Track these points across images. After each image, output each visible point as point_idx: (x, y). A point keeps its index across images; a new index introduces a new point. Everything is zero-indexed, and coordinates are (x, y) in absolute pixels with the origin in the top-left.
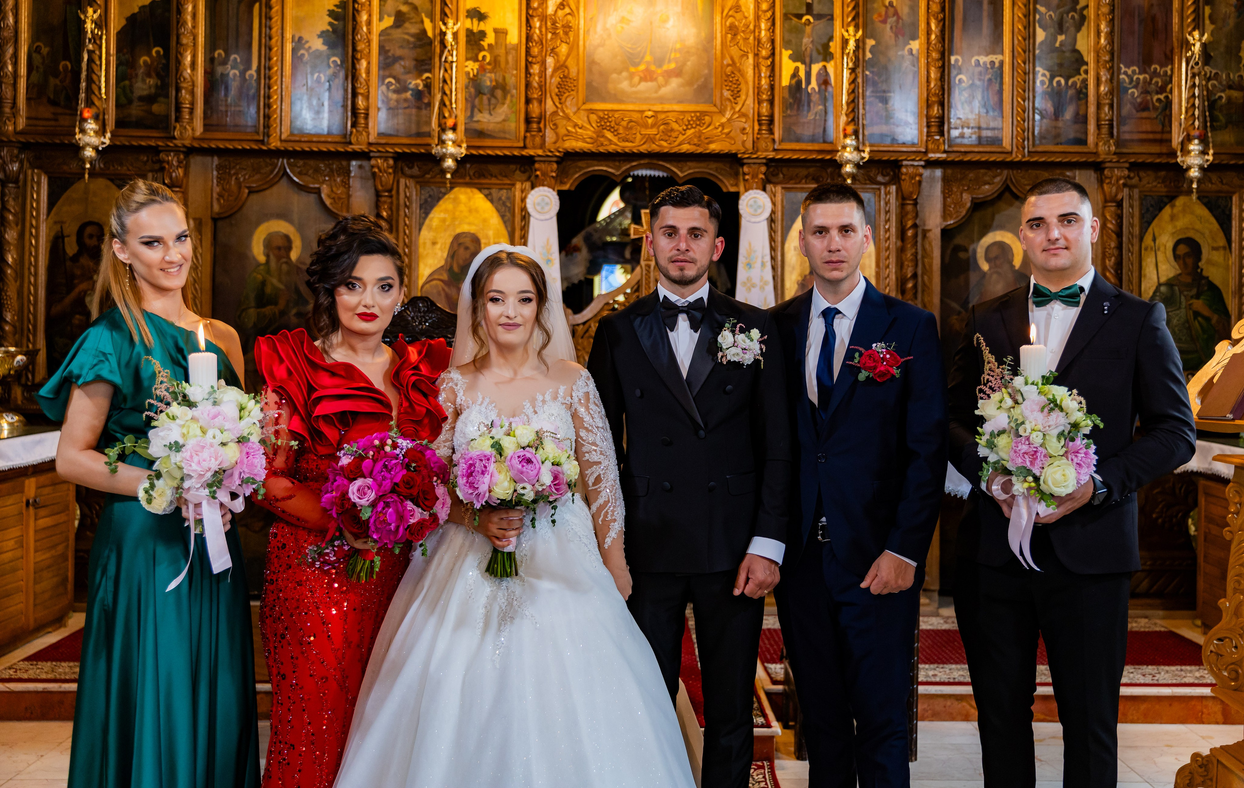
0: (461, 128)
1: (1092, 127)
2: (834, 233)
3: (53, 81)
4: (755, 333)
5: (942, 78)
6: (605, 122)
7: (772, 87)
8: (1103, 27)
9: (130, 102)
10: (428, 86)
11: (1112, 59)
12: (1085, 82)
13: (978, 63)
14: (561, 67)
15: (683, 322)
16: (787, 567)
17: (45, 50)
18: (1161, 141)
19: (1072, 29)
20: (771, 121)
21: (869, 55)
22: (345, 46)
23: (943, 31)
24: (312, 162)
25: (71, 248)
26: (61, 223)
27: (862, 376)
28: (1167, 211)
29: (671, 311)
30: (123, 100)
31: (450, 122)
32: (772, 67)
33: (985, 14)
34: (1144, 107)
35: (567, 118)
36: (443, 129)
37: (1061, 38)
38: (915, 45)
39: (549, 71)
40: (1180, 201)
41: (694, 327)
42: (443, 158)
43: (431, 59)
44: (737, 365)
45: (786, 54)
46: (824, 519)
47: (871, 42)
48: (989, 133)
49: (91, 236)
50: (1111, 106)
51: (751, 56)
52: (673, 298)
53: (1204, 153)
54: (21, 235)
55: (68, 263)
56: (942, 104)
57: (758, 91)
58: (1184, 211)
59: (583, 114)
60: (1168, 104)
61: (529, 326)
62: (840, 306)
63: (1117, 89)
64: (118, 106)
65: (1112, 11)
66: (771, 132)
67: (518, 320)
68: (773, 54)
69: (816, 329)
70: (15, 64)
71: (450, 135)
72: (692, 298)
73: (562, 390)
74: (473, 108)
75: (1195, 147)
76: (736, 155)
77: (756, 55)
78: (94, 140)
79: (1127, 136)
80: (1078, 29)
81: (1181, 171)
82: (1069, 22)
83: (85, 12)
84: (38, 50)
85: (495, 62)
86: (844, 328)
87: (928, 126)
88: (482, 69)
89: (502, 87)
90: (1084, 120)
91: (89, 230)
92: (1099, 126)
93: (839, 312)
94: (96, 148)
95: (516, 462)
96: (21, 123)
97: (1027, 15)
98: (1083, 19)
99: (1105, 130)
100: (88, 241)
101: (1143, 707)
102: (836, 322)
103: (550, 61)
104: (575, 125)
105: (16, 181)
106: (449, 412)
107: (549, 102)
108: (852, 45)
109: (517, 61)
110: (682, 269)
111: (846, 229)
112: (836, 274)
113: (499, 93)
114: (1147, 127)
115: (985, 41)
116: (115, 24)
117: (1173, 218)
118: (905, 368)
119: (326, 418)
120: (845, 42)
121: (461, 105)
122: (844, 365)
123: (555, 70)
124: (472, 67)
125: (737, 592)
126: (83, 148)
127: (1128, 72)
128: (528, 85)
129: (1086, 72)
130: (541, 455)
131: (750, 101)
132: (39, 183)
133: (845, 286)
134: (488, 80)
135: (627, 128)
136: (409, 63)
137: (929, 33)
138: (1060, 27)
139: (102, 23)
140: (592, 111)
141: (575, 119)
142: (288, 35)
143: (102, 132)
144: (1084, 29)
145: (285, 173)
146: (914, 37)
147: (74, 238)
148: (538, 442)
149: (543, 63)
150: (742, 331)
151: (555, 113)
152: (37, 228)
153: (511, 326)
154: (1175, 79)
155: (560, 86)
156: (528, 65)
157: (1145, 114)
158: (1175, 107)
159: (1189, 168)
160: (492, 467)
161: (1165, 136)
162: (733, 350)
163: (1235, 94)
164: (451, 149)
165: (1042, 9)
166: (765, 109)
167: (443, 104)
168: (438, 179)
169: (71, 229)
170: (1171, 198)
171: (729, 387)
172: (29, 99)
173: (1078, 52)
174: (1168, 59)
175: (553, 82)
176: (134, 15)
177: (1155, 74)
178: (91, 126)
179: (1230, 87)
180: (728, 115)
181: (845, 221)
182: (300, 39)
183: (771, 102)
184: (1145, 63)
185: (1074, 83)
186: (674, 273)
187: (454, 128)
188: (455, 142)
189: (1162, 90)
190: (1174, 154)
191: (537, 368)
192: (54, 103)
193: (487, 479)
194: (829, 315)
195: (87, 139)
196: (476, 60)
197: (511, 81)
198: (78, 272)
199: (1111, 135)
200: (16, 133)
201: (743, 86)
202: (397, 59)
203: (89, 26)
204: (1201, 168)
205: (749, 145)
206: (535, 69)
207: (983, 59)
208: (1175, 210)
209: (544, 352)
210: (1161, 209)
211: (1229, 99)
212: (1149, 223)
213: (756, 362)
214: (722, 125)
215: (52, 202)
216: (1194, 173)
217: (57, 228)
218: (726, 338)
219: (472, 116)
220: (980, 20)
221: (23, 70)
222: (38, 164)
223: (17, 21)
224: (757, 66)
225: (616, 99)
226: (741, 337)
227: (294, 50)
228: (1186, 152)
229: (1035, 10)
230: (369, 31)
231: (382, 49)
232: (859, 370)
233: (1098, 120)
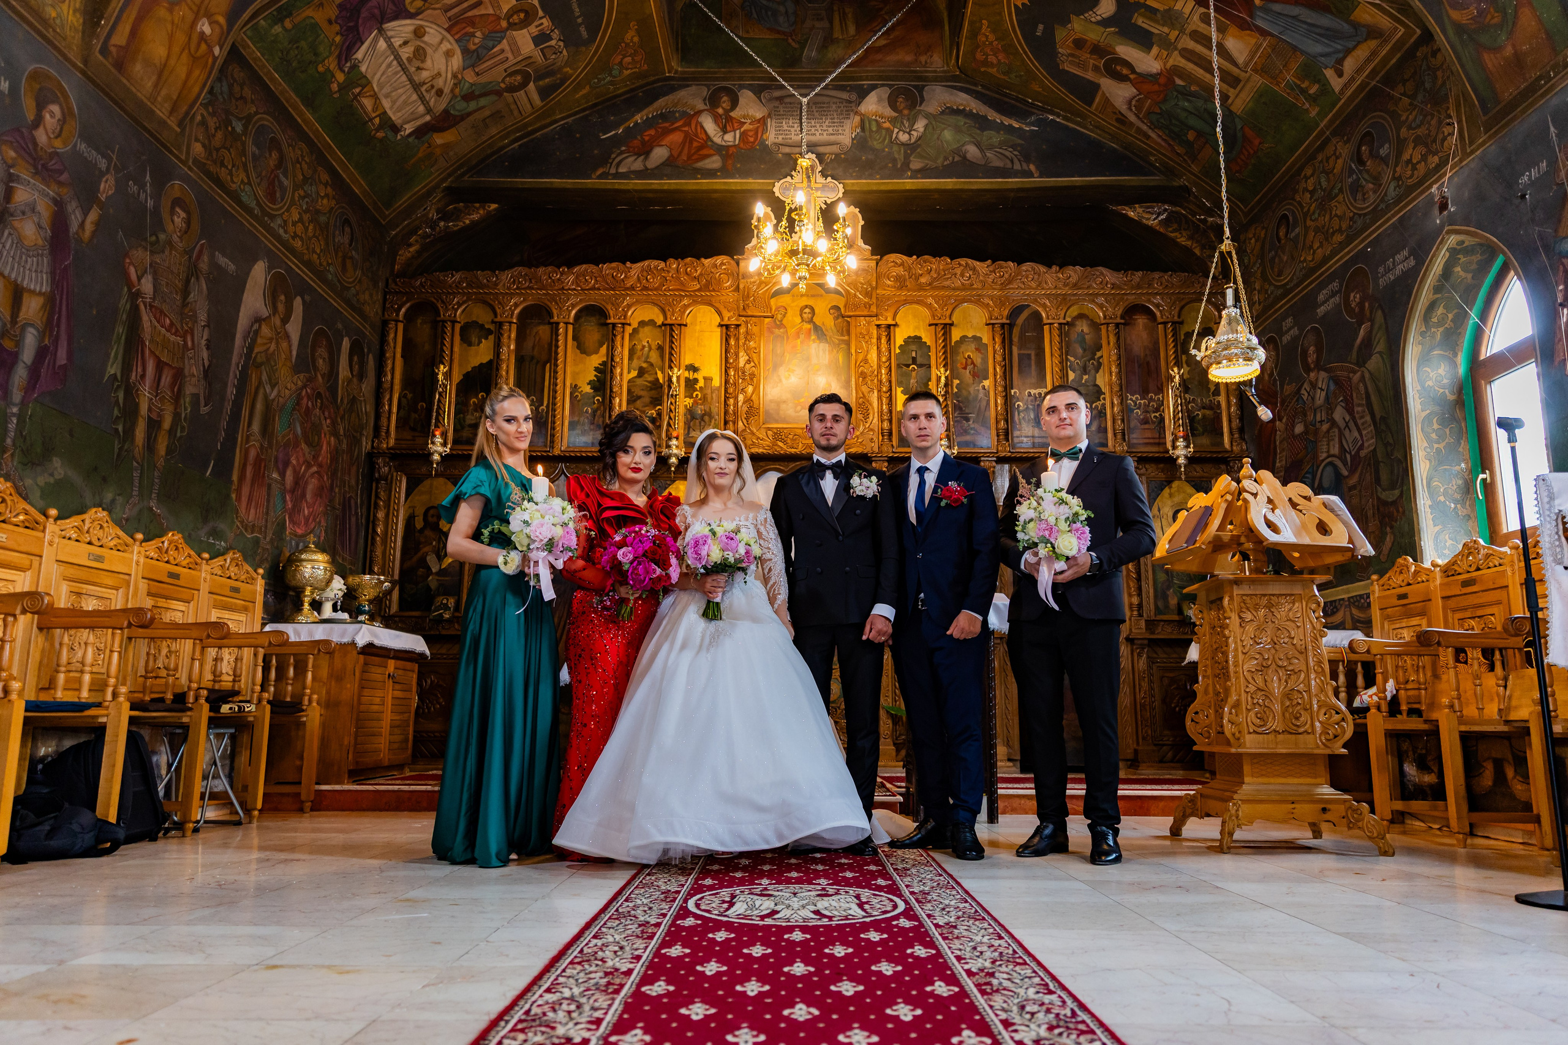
0: (681, 438)
1: (1110, 435)
2: (922, 418)
3: (414, 416)
4: (874, 479)
5: (1006, 403)
6: (778, 435)
7: (890, 412)
8: (1114, 369)
9: (463, 428)
10: (659, 414)
11: (1121, 389)
12: (1104, 405)
13: (1030, 394)
14: (749, 400)
15: (829, 475)
16: (897, 623)
17: (410, 396)
18: (1159, 444)
19: (1093, 372)
20: (890, 434)
21: (955, 390)
22: (604, 390)
23: (1005, 373)
24: (581, 465)
25: (419, 524)
26: (414, 507)
27: (943, 504)
28: (1167, 491)
29: (821, 468)
30: (459, 427)
31: (675, 434)
32: (890, 398)
33: (1033, 363)
34: (1145, 421)
35: (753, 433)
36: (669, 438)
37: (1085, 377)
38: (986, 383)
39: (740, 404)
40: (1175, 484)
41: (836, 477)
42: (669, 456)
43: (662, 397)
44: (862, 498)
45: (899, 390)
46: (922, 595)
47: (956, 382)
48: (1040, 440)
49: (433, 516)
50: (1123, 421)
51: (876, 392)
52: (823, 461)
53: (1187, 447)
54: (387, 515)
55: (417, 534)
56: (1007, 421)
57: (881, 413)
58: (1178, 491)
59: (763, 431)
60: (1162, 420)
61: (733, 475)
62: (928, 465)
63: (1126, 411)
64: (455, 430)
65: (1119, 358)
66: (890, 440)
67: (727, 471)
68: (890, 390)
69: (914, 480)
70: (390, 405)
71: (674, 442)
72: (834, 461)
73: (751, 515)
74: (689, 428)
75: (1181, 443)
76: (866, 454)
77: (879, 391)
78: (440, 449)
79: (1135, 441)
80: (1097, 371)
81: (1173, 461)
82: (1090, 367)
83: (438, 368)
84: (405, 396)
85: (704, 398)
86: (931, 479)
87: (998, 436)
88: (695, 403)
89: (708, 414)
90: (1105, 430)
91: (432, 512)
92: (1115, 435)
93: (927, 469)
94: (440, 454)
95: (724, 538)
96: (392, 442)
97: (1061, 362)
98: (1100, 365)
99: (1119, 436)
100: (430, 519)
101: (1161, 804)
102: (926, 475)
103: (741, 397)
104: (758, 438)
105: (386, 480)
106: (682, 528)
107: (740, 424)
108: (943, 379)
109: (719, 397)
110: (828, 440)
111: (930, 416)
112: (924, 444)
113: (706, 418)
114: (1148, 434)
115: (1033, 377)
116: (457, 377)
117: (1171, 495)
118: (970, 498)
119: (608, 520)
120: (939, 379)
121: (682, 424)
122: (932, 497)
123: (744, 403)
124: (689, 401)
125: (864, 638)
126: (432, 454)
127: (1133, 399)
128: (726, 413)
129: (1104, 399)
130: (739, 537)
131: (876, 420)
132: (400, 482)
133: (931, 452)
134: (699, 410)
135: (792, 440)
136: (647, 400)
137: (995, 375)
138: (1085, 370)
139: (448, 375)
140: (769, 429)
141: (757, 434)
142: (568, 384)
143: (444, 444)
144: (1101, 371)
145: (563, 473)
146: (986, 378)
147: (421, 518)
148: (737, 531)
149: (736, 398)
150: (865, 477)
151: (744, 430)
152: (398, 511)
153: (722, 474)
154: (1165, 403)
155: (747, 413)
156: (726, 399)
157: (1146, 426)
158: (1167, 422)
159: (1178, 457)
160: (709, 541)
161: (1162, 441)
162: (860, 488)
163: (1208, 412)
164: (675, 451)
165: (1072, 359)
166: (886, 425)
167: (669, 425)
168: (665, 475)
169: (419, 511)
170: (1169, 482)
171: (858, 512)
172: (397, 427)
173: (1098, 386)
174: (1160, 390)
175: (743, 408)
176: (468, 373)
177: (1151, 399)
178: (439, 440)
179: (1204, 408)
180: (861, 429)
181: (929, 411)
182: (576, 386)
183: (890, 421)
184: (1144, 393)
185: (1097, 407)
186: (823, 442)
187: (677, 438)
188: (677, 447)
189: (1157, 410)
190: (1168, 452)
191: (737, 503)
192: (413, 429)
193: (706, 547)
194: (922, 471)
195: (435, 448)
196: (691, 397)
197: (714, 410)
198: (422, 540)
199: (1124, 440)
200: (388, 448)
201: (871, 411)
202: (639, 397)
203: (440, 377)
204: (1186, 457)
205: (876, 449)
206: (731, 401)
207: (1033, 392)
208: (1173, 490)
209: (742, 493)
210: (1162, 490)
211: (1204, 416)
212: (1155, 499)
213: (875, 496)
214: (857, 437)
215: (408, 494)
216: (1181, 461)
217: (411, 511)
218: (855, 480)
219: (688, 433)
220: (1030, 366)
221: (395, 410)
222: (400, 468)
223: (392, 378)
224: (880, 398)
225: (784, 421)
226: (865, 480)
227: (571, 394)
228: (1174, 447)
229: (1067, 360)
230: (621, 379)
231: (629, 391)
232: (941, 500)
233: (1114, 430)
